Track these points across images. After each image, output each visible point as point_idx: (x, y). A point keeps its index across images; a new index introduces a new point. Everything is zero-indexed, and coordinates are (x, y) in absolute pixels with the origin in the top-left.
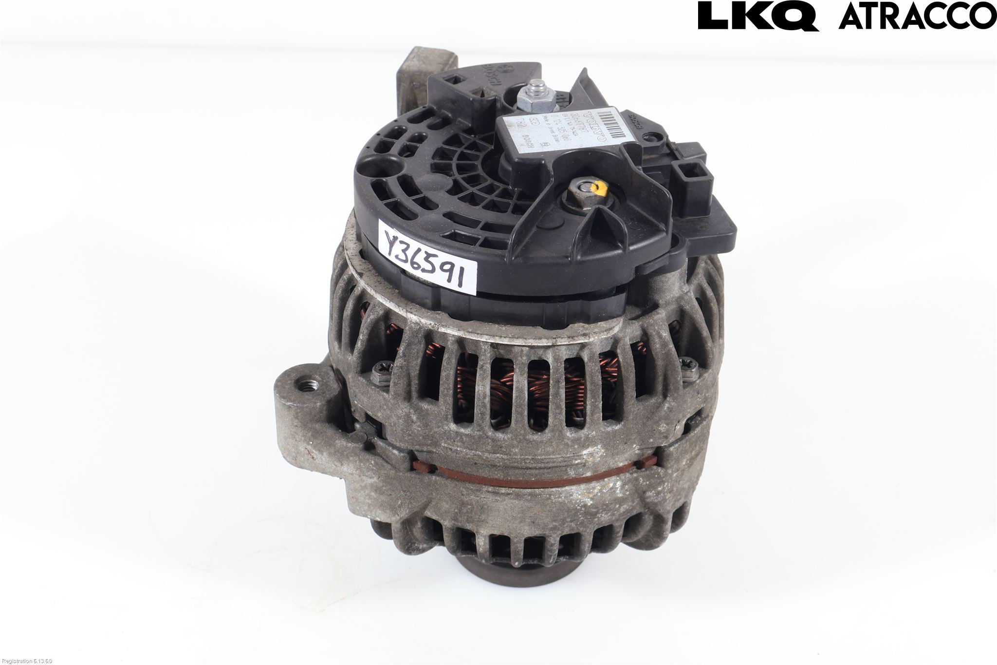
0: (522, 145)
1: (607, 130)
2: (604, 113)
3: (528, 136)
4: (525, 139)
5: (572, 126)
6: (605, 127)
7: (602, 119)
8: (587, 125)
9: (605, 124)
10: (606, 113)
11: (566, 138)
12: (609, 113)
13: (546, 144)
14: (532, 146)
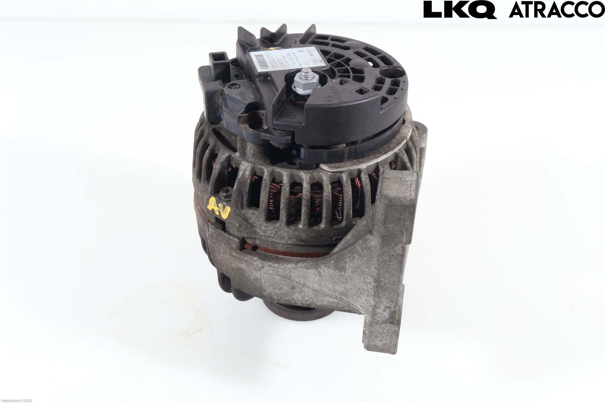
0: (313, 51)
1: (265, 58)
2: (265, 69)
3: (310, 56)
4: (312, 54)
5: (285, 61)
6: (266, 61)
7: (267, 65)
8: (276, 62)
9: (266, 62)
10: (264, 69)
11: (289, 55)
12: (262, 68)
13: (300, 51)
14: (308, 50)
